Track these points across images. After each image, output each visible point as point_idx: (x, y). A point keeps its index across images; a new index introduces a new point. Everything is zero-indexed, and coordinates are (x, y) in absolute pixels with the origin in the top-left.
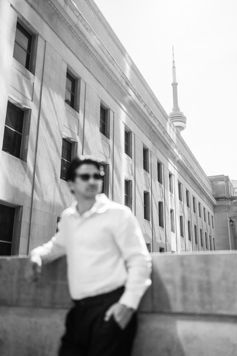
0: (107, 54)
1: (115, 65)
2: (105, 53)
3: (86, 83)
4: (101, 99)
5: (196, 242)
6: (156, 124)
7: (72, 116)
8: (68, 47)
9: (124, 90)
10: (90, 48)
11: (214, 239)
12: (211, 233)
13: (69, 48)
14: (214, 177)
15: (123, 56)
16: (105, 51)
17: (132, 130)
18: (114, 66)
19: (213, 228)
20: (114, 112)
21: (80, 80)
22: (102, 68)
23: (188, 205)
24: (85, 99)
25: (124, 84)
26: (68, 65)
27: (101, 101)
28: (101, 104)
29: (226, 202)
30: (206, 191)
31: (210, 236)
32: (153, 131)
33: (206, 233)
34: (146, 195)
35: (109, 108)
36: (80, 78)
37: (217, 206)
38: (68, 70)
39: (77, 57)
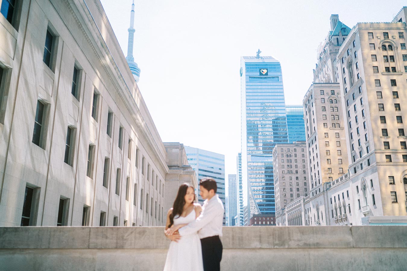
0: (88, 13)
1: (94, 25)
2: (86, 12)
3: (63, 41)
4: (76, 59)
5: (147, 212)
6: (123, 88)
7: (48, 77)
8: (51, 2)
9: (97, 50)
10: (71, 5)
11: (162, 208)
12: (160, 202)
13: (52, 4)
14: (169, 144)
15: (100, 13)
16: (86, 10)
17: (101, 92)
18: (92, 26)
19: (163, 197)
20: (86, 73)
21: (59, 37)
22: (80, 26)
23: (143, 173)
24: (61, 59)
25: (99, 44)
26: (49, 21)
27: (75, 61)
28: (75, 65)
29: (178, 170)
30: (161, 158)
31: (159, 205)
32: (119, 94)
33: (156, 202)
34: (107, 160)
35: (81, 68)
36: (58, 35)
37: (169, 174)
38: (48, 27)
39: (59, 14)
